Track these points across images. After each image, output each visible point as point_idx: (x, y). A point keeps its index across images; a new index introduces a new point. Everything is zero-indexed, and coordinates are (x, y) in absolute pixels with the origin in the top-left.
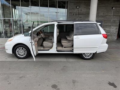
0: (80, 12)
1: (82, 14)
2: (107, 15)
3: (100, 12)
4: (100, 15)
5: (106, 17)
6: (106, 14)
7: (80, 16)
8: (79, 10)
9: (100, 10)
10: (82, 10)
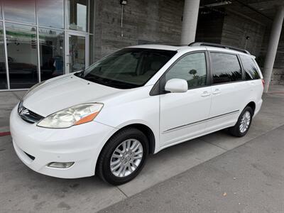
0: (127, 15)
1: (132, 23)
2: (174, 32)
3: (164, 23)
4: (163, 30)
5: (173, 36)
6: (173, 30)
7: (128, 26)
8: (126, 11)
9: (164, 19)
10: (132, 13)
